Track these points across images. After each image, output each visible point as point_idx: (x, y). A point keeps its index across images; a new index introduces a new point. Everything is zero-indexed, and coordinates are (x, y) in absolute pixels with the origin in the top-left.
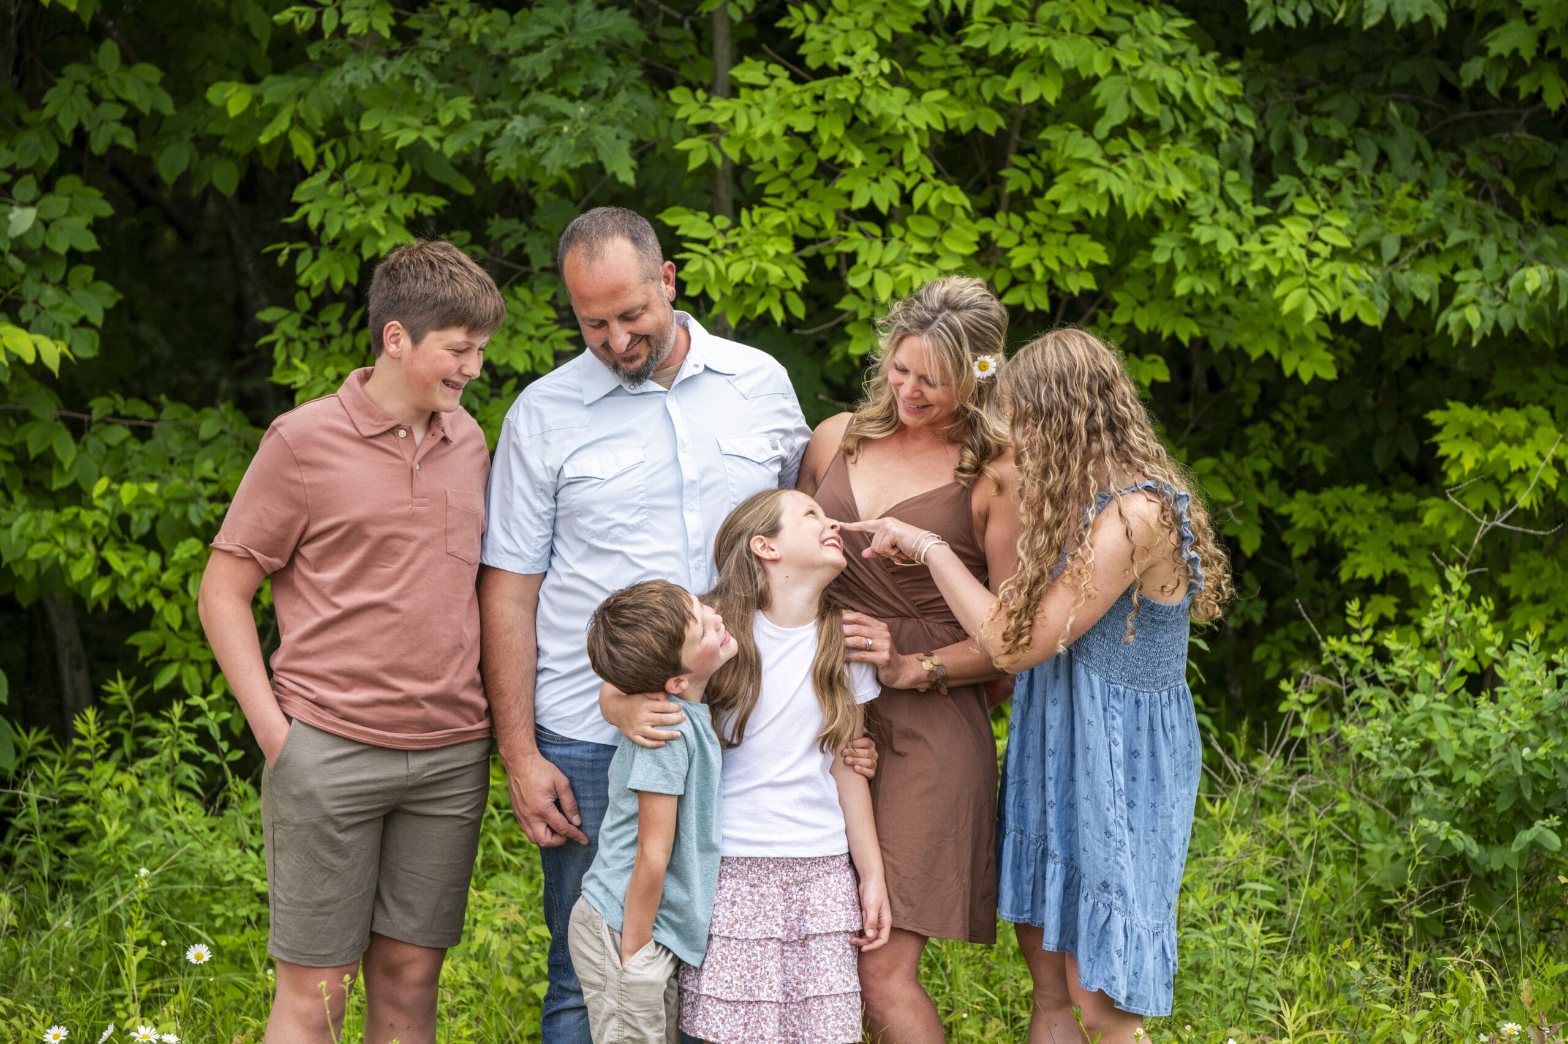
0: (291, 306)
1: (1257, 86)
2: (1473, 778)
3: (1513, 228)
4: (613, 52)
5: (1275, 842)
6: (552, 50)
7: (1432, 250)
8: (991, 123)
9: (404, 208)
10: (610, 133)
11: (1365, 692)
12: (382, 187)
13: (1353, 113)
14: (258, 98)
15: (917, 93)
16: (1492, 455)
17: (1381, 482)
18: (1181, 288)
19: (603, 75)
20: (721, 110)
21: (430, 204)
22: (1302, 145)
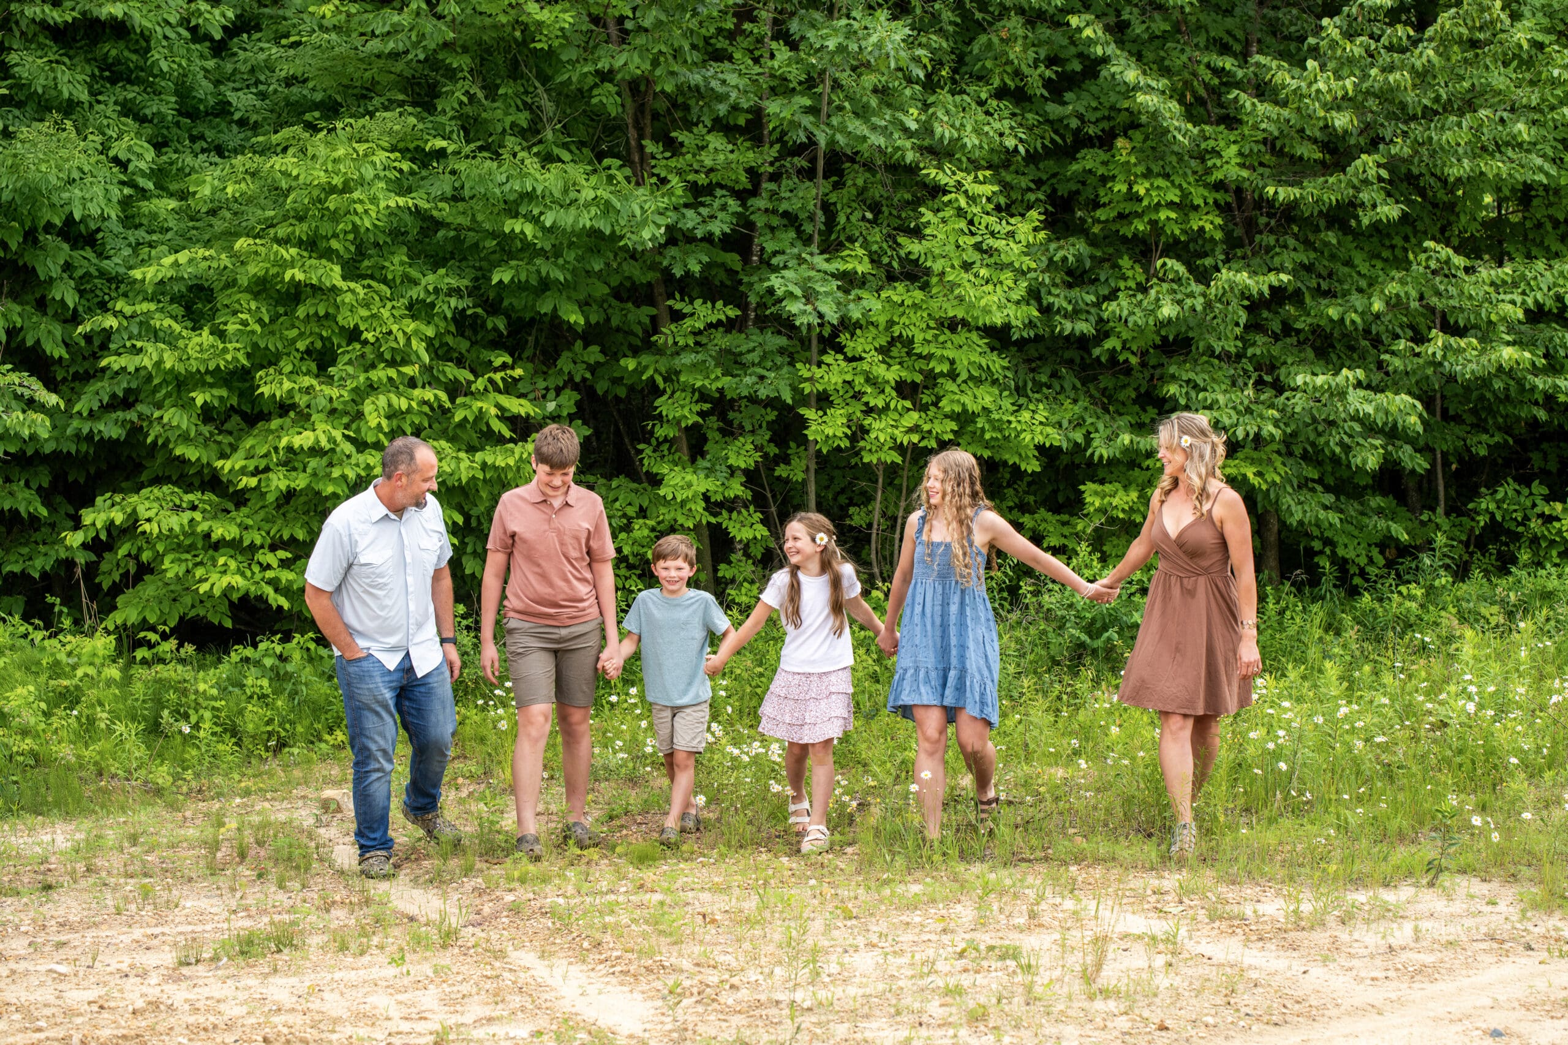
0: (649, 444)
1: (1014, 362)
2: (1088, 615)
3: (1107, 417)
4: (782, 351)
5: (1018, 641)
6: (758, 352)
7: (1079, 425)
8: (919, 378)
9: (696, 408)
10: (783, 383)
11: (1050, 586)
12: (688, 400)
13: (1049, 373)
14: (639, 363)
15: (890, 365)
16: (1106, 501)
17: (1056, 509)
18: (987, 436)
19: (779, 360)
20: (818, 372)
21: (706, 406)
22: (1030, 385)
